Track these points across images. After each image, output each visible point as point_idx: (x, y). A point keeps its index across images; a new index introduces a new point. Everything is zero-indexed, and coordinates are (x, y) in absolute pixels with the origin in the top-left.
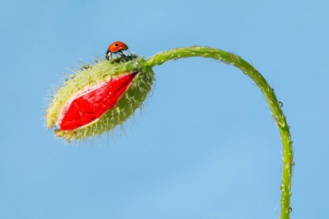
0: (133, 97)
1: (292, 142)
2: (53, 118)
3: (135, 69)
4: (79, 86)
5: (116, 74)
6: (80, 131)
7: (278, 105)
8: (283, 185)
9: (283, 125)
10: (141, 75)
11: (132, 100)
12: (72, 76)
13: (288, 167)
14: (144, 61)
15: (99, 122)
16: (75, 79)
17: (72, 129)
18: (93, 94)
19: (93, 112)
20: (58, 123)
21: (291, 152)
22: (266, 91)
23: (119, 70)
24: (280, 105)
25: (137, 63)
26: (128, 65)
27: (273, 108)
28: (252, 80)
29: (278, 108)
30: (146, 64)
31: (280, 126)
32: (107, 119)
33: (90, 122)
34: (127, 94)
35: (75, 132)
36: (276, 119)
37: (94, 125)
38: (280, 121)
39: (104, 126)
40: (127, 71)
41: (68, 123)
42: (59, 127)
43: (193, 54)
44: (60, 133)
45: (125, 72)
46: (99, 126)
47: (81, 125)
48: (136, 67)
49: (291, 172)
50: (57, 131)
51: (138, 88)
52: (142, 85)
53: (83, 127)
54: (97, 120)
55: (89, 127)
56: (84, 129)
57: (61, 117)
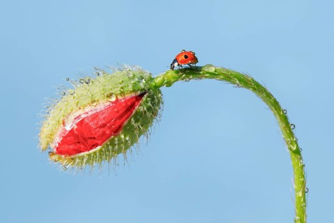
0: (139, 123)
1: (304, 166)
2: (48, 139)
3: (142, 90)
4: (79, 105)
5: (122, 94)
6: (79, 158)
7: (290, 128)
8: (298, 217)
9: (294, 148)
10: (148, 97)
11: (139, 127)
12: (71, 91)
13: (300, 195)
14: (151, 79)
15: (101, 150)
16: (75, 95)
17: (70, 155)
18: (95, 116)
19: (94, 138)
20: (54, 146)
21: (303, 176)
22: (279, 114)
23: (126, 89)
24: (292, 127)
25: (144, 82)
26: (135, 83)
27: (284, 131)
28: (265, 104)
29: (290, 130)
30: (154, 84)
31: (291, 149)
32: (110, 147)
33: (91, 149)
34: (132, 119)
35: (73, 159)
36: (287, 142)
37: (95, 153)
38: (291, 144)
39: (106, 155)
40: (134, 91)
41: (66, 147)
42: (55, 150)
43: (207, 75)
44: (56, 157)
45: (131, 92)
46: (100, 154)
47: (80, 152)
48: (143, 87)
49: (305, 201)
50: (51, 153)
51: (145, 112)
52: (149, 109)
53: (82, 154)
54: (99, 148)
55: (89, 155)
56: (83, 157)
57: (58, 139)
